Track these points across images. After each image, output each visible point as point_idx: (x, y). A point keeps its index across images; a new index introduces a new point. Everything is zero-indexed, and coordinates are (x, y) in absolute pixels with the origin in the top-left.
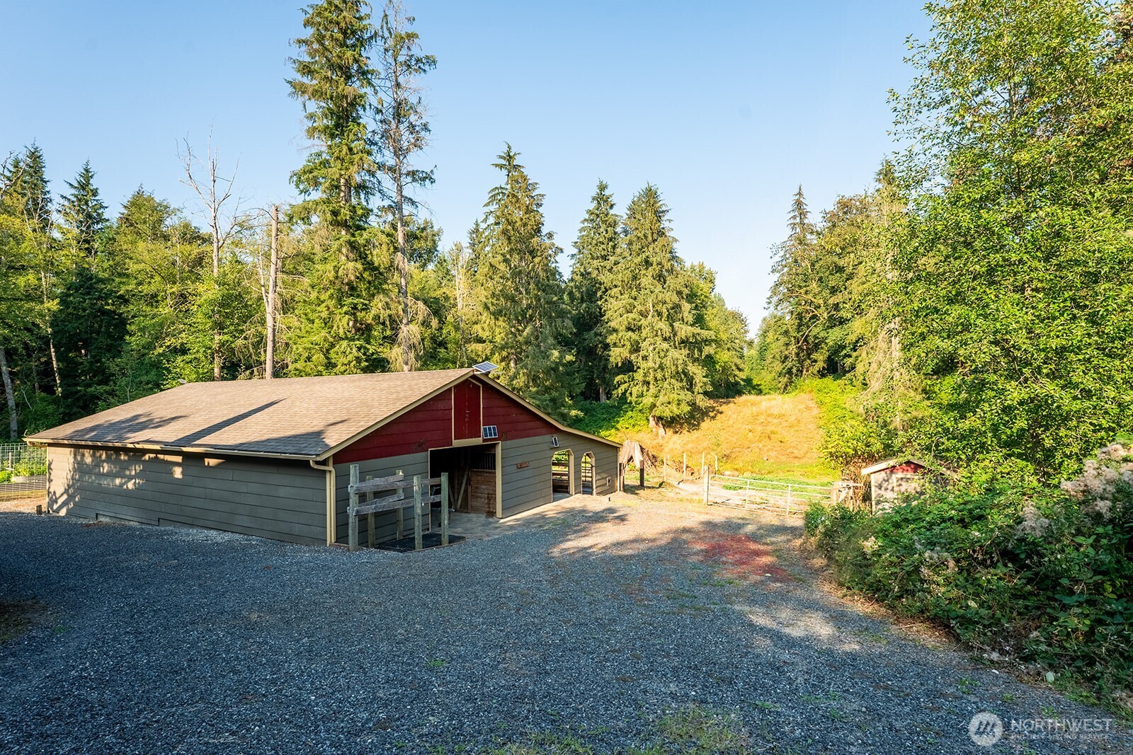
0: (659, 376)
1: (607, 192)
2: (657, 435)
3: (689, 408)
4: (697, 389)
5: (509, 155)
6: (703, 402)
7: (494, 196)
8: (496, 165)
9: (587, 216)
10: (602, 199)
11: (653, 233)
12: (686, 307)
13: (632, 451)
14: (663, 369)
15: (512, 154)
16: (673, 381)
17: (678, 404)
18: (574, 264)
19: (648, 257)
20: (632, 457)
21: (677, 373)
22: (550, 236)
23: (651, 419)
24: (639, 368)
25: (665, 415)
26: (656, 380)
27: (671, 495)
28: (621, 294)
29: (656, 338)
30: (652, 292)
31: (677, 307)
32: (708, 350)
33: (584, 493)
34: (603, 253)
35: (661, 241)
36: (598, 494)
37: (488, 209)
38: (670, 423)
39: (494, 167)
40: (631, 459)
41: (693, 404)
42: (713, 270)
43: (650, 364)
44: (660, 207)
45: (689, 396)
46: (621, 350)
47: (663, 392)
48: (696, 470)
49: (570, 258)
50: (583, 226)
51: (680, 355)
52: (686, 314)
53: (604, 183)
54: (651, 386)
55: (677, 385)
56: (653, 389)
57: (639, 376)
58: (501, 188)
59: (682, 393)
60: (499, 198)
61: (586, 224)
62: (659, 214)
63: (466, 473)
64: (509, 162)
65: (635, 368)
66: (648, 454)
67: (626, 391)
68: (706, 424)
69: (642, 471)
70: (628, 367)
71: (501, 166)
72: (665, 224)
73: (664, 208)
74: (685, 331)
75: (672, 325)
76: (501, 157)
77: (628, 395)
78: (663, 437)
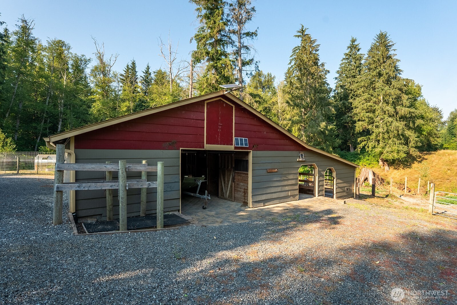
0: (386, 136)
1: (356, 43)
2: (384, 169)
3: (405, 155)
4: (411, 144)
5: (302, 30)
6: (414, 152)
7: (295, 51)
8: (296, 36)
9: (344, 57)
10: (353, 46)
11: (383, 58)
12: (405, 97)
13: (367, 174)
14: (388, 133)
15: (304, 30)
16: (395, 139)
17: (398, 153)
18: (337, 82)
19: (380, 71)
20: (367, 179)
21: (398, 135)
22: (323, 65)
23: (380, 161)
24: (373, 132)
25: (389, 158)
26: (384, 138)
27: (397, 203)
28: (363, 93)
29: (385, 116)
30: (382, 90)
31: (399, 98)
32: (419, 122)
33: (326, 196)
34: (353, 74)
35: (388, 62)
36: (338, 198)
37: (291, 58)
38: (392, 163)
39: (295, 37)
40: (366, 179)
41: (408, 153)
42: (420, 84)
43: (381, 130)
44: (388, 43)
45: (405, 148)
46: (362, 123)
47: (388, 145)
48: (412, 189)
49: (335, 79)
50: (342, 62)
51: (401, 125)
52: (405, 101)
53: (354, 38)
54: (381, 142)
55: (398, 142)
56: (381, 144)
57: (373, 137)
58: (298, 47)
59: (400, 146)
60: (297, 52)
61: (344, 61)
62: (387, 47)
63: (232, 173)
64: (302, 33)
65: (371, 132)
66: (378, 178)
67: (365, 145)
68: (415, 165)
69: (374, 186)
70: (367, 133)
71: (299, 36)
72: (391, 52)
73: (391, 44)
74: (403, 111)
75: (395, 108)
76: (298, 32)
77: (366, 147)
78: (387, 171)
